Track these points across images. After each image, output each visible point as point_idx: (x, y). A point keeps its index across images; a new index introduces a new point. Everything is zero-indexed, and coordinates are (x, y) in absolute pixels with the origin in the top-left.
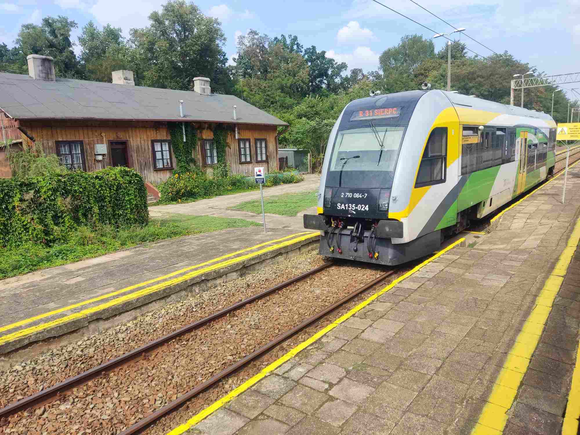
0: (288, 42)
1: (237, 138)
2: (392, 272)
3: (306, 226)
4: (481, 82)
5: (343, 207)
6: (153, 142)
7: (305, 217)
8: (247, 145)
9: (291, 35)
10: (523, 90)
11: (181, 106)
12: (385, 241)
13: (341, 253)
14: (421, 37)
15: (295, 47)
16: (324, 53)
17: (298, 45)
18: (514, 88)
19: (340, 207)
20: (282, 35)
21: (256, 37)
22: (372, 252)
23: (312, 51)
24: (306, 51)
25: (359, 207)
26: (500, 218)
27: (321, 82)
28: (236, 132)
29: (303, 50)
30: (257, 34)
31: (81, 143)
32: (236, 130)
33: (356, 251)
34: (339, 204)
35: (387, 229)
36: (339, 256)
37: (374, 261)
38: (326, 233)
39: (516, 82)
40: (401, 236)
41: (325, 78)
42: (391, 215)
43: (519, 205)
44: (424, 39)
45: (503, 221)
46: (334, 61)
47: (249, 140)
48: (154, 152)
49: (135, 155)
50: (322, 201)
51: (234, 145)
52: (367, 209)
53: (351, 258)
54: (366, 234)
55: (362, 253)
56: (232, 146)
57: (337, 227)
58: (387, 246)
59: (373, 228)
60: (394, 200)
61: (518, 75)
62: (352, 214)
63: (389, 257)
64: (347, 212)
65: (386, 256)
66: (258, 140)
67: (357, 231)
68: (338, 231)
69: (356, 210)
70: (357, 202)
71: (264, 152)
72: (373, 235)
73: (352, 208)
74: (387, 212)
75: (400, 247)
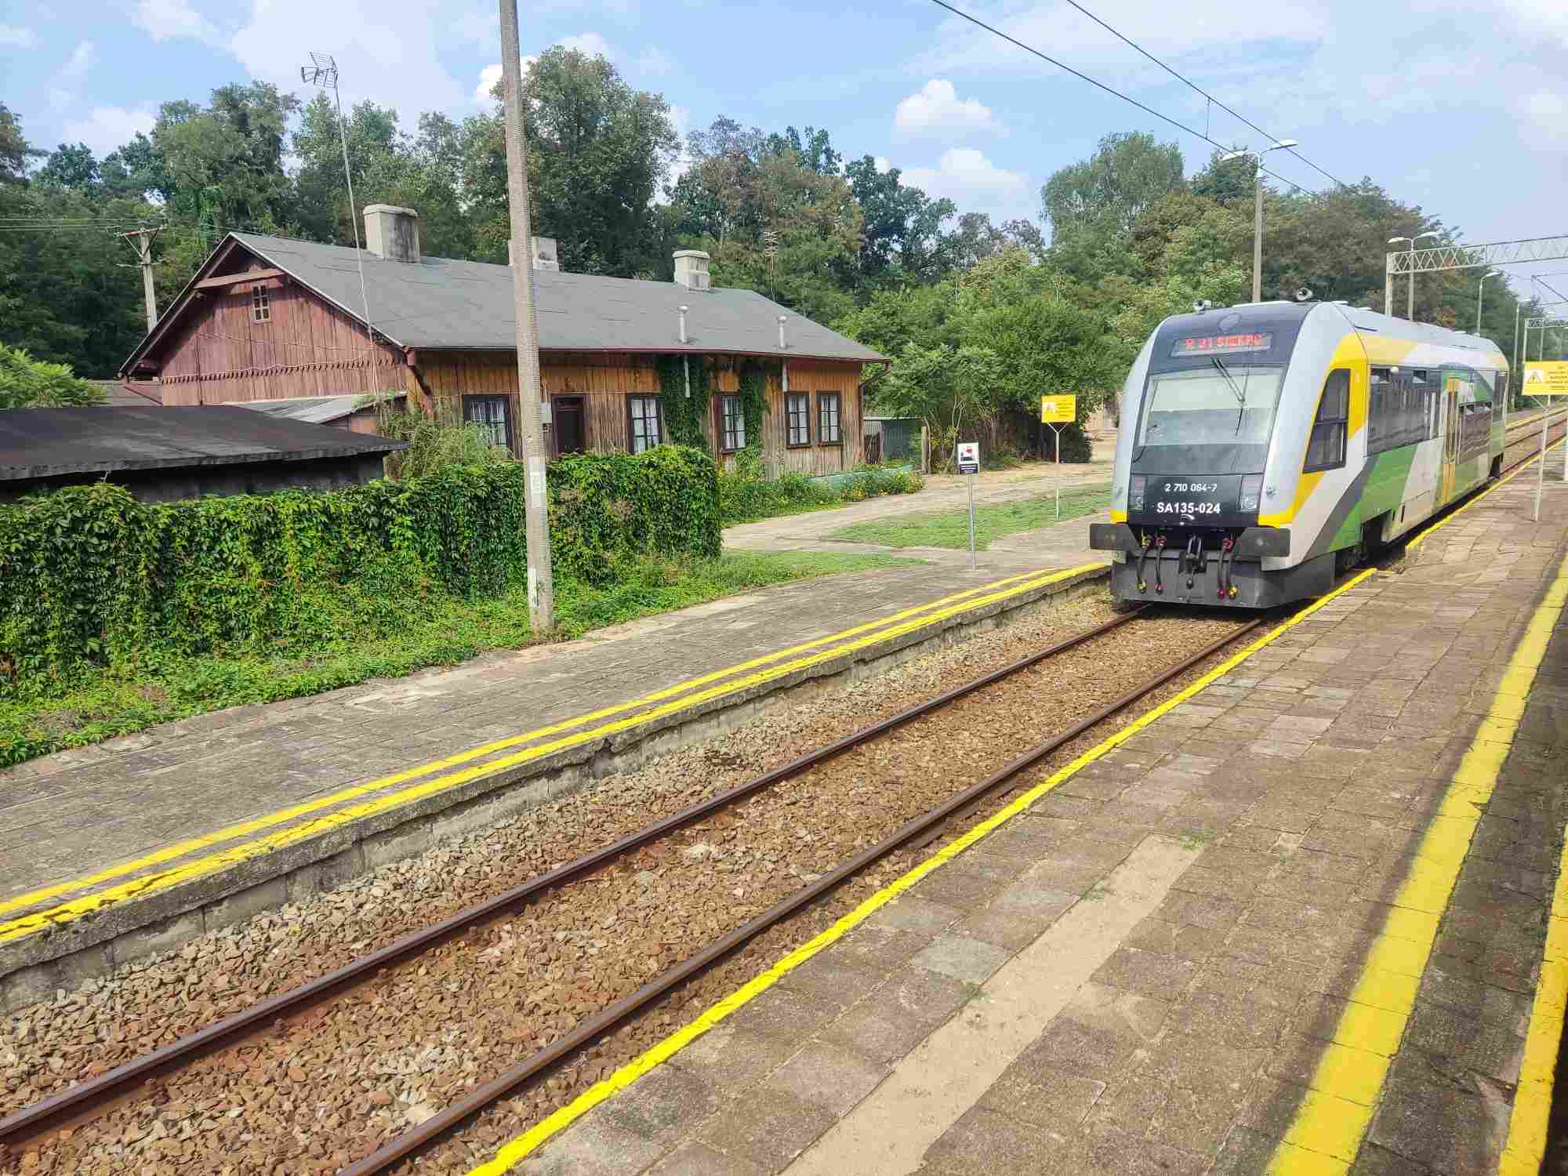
0: (805, 144)
1: (785, 389)
2: (1257, 621)
3: (1096, 544)
4: (1310, 255)
5: (1169, 508)
6: (630, 398)
7: (1095, 529)
8: (802, 407)
9: (811, 129)
10: (1412, 277)
11: (682, 319)
12: (1249, 564)
13: (1160, 592)
14: (1150, 139)
15: (823, 159)
16: (895, 173)
17: (829, 153)
18: (1393, 272)
19: (1162, 508)
20: (790, 129)
21: (733, 135)
22: (1224, 587)
23: (865, 169)
24: (848, 168)
25: (1202, 509)
26: (1420, 544)
27: (885, 247)
28: (785, 376)
29: (842, 166)
30: (736, 128)
32: (785, 370)
33: (1190, 586)
34: (1160, 505)
35: (1260, 542)
36: (1157, 599)
37: (1227, 603)
38: (1130, 558)
39: (1397, 259)
40: (1285, 552)
41: (895, 237)
42: (1261, 522)
43: (1448, 525)
44: (1156, 144)
45: (1426, 550)
46: (923, 195)
47: (805, 394)
48: (630, 420)
49: (596, 426)
50: (1123, 501)
51: (777, 407)
52: (1217, 510)
53: (1181, 600)
54: (1211, 555)
55: (1204, 589)
56: (774, 409)
57: (1152, 546)
58: (1251, 575)
59: (1227, 544)
60: (1269, 493)
61: (1401, 239)
62: (1186, 520)
63: (1257, 594)
64: (1177, 516)
65: (1251, 593)
66: (824, 395)
67: (1194, 551)
68: (1153, 553)
69: (1195, 513)
70: (1197, 498)
71: (834, 422)
72: (1228, 557)
73: (1188, 509)
74: (1256, 513)
75: (1276, 577)
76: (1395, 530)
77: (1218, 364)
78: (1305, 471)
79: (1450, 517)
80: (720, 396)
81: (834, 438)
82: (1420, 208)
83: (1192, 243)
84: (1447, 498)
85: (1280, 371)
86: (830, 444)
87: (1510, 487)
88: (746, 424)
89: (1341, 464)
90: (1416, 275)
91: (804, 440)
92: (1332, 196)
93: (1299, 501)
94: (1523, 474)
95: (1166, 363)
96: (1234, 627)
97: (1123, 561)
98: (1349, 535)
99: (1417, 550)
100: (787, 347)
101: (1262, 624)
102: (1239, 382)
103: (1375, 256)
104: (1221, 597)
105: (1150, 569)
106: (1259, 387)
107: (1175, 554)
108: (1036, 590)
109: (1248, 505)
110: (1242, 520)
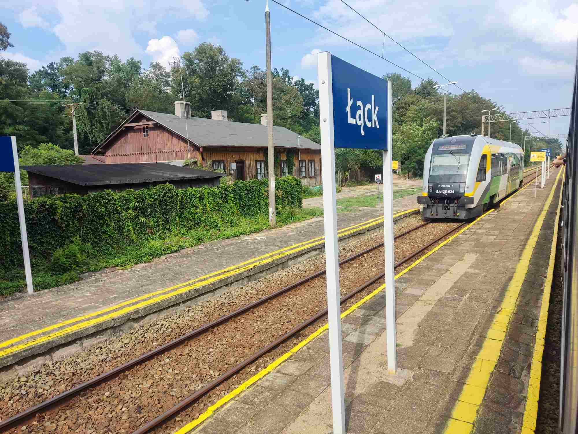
0: (281, 74)
1: (300, 159)
2: (464, 223)
3: (419, 202)
4: (455, 115)
5: (440, 192)
7: (419, 198)
8: (304, 165)
9: (283, 69)
10: (489, 123)
12: (462, 207)
13: (437, 215)
14: (400, 76)
15: (287, 79)
16: (312, 85)
17: (289, 77)
18: (484, 122)
19: (438, 192)
20: (275, 69)
21: (258, 71)
22: (455, 213)
23: (301, 83)
24: (295, 83)
25: (449, 192)
26: (504, 204)
28: (300, 155)
29: (293, 82)
30: (259, 69)
31: (223, 162)
32: (300, 153)
33: (445, 213)
34: (437, 191)
35: (466, 201)
36: (436, 217)
37: (456, 217)
38: (428, 206)
39: (485, 117)
40: (472, 203)
41: (312, 106)
42: (466, 195)
43: (511, 199)
44: (402, 77)
47: (305, 160)
48: (257, 169)
49: (248, 170)
50: (427, 190)
51: (297, 164)
52: (453, 192)
53: (443, 217)
54: (451, 205)
55: (450, 214)
56: (296, 166)
57: (435, 203)
58: (462, 210)
59: (456, 201)
60: (467, 188)
61: (485, 111)
62: (444, 195)
63: (464, 215)
64: (442, 194)
65: (462, 215)
66: (310, 161)
67: (447, 203)
68: (435, 205)
69: (447, 193)
70: (448, 189)
71: (313, 170)
72: (456, 205)
73: (445, 192)
74: (464, 193)
75: (470, 210)
76: (497, 200)
77: (451, 153)
78: (477, 182)
79: (510, 197)
80: (281, 161)
81: (313, 175)
82: (490, 100)
83: (416, 111)
84: (509, 192)
85: (469, 154)
86: (313, 177)
87: (525, 190)
88: (288, 170)
89: (484, 180)
90: (491, 123)
91: (304, 175)
92: (462, 96)
93: (475, 189)
94: (528, 186)
95: (435, 153)
96: (457, 224)
97: (426, 207)
98: (487, 200)
99: (502, 205)
100: (300, 145)
101: (465, 223)
102: (458, 157)
103: (477, 116)
104: (454, 216)
105: (434, 209)
106: (463, 159)
107: (441, 205)
108: (403, 215)
109: (461, 191)
110: (460, 195)
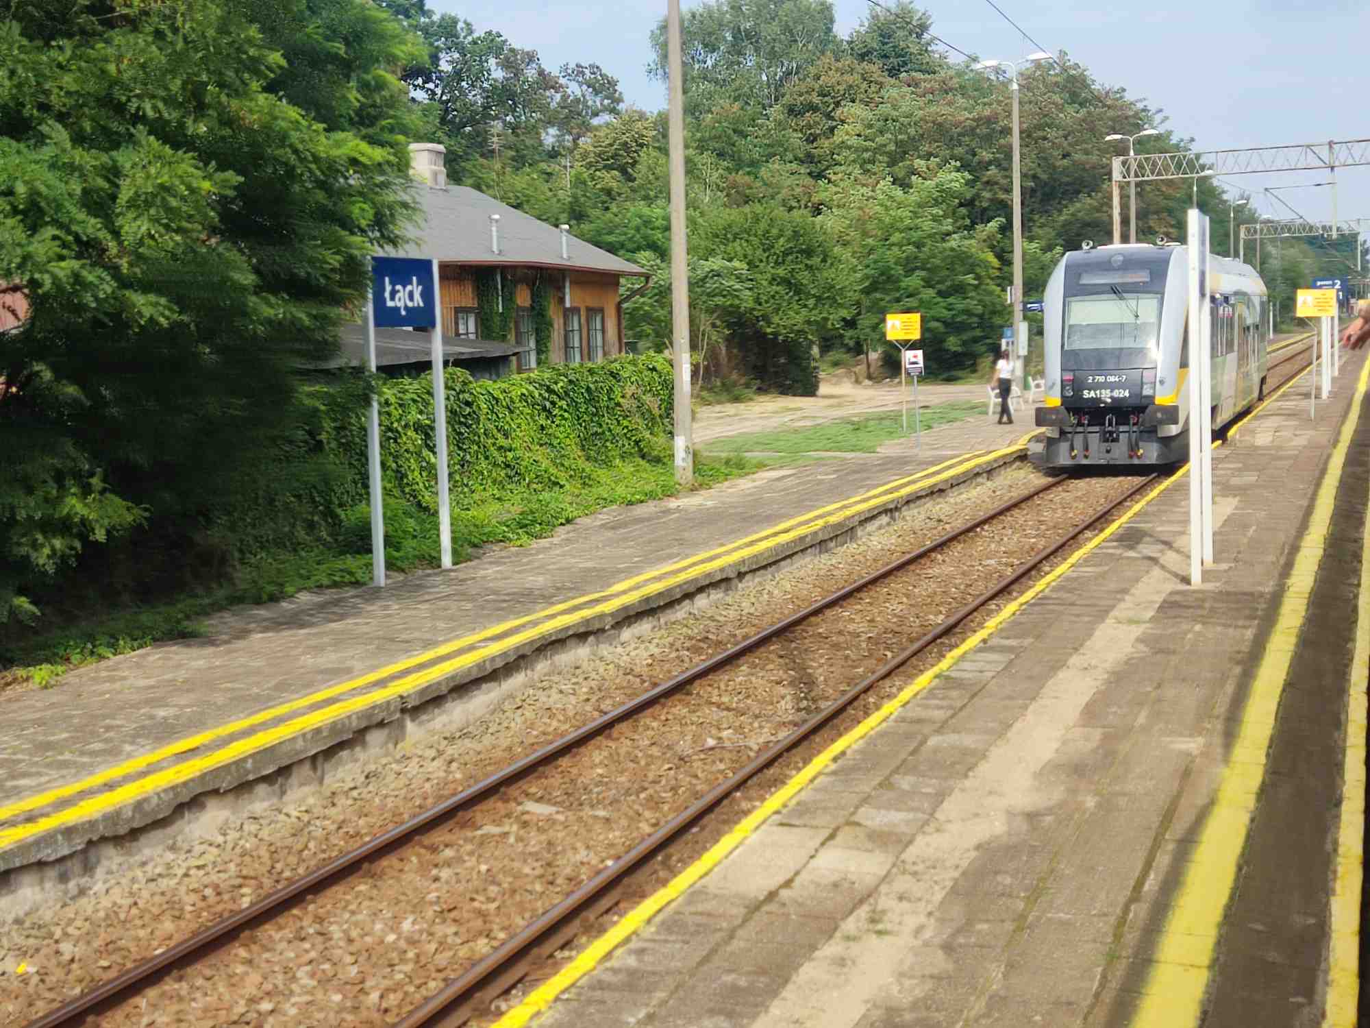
1: (568, 305)
3: (1039, 423)
5: (1092, 394)
6: (459, 311)
7: (1039, 411)
8: (577, 326)
10: (1133, 186)
11: (494, 229)
12: (1151, 432)
13: (1086, 457)
18: (1120, 178)
19: (1087, 394)
22: (1133, 448)
25: (1116, 394)
28: (567, 290)
32: (567, 285)
33: (1108, 452)
34: (1085, 392)
35: (1158, 416)
36: (1085, 462)
37: (1136, 461)
38: (1062, 432)
39: (1123, 164)
40: (1176, 422)
42: (1158, 401)
47: (580, 310)
50: (1058, 390)
51: (558, 323)
52: (1127, 394)
53: (1102, 462)
54: (1122, 428)
55: (1119, 453)
56: (556, 326)
57: (1080, 424)
58: (1149, 440)
59: (1133, 419)
60: (1162, 382)
61: (1118, 137)
62: (1105, 402)
63: (1155, 455)
64: (1098, 400)
65: (1150, 453)
66: (592, 311)
67: (1110, 424)
68: (1080, 429)
69: (1111, 397)
70: (1112, 386)
72: (1135, 429)
73: (1106, 396)
74: (1152, 398)
75: (1168, 440)
77: (1116, 291)
78: (1181, 367)
80: (518, 311)
85: (1159, 295)
88: (537, 342)
90: (1137, 184)
93: (1179, 387)
95: (1074, 290)
96: (1137, 481)
97: (1056, 435)
100: (569, 258)
101: (1158, 476)
102: (1133, 303)
104: (1131, 457)
105: (1078, 441)
106: (1146, 305)
107: (1097, 429)
109: (1147, 391)
110: (1144, 402)
